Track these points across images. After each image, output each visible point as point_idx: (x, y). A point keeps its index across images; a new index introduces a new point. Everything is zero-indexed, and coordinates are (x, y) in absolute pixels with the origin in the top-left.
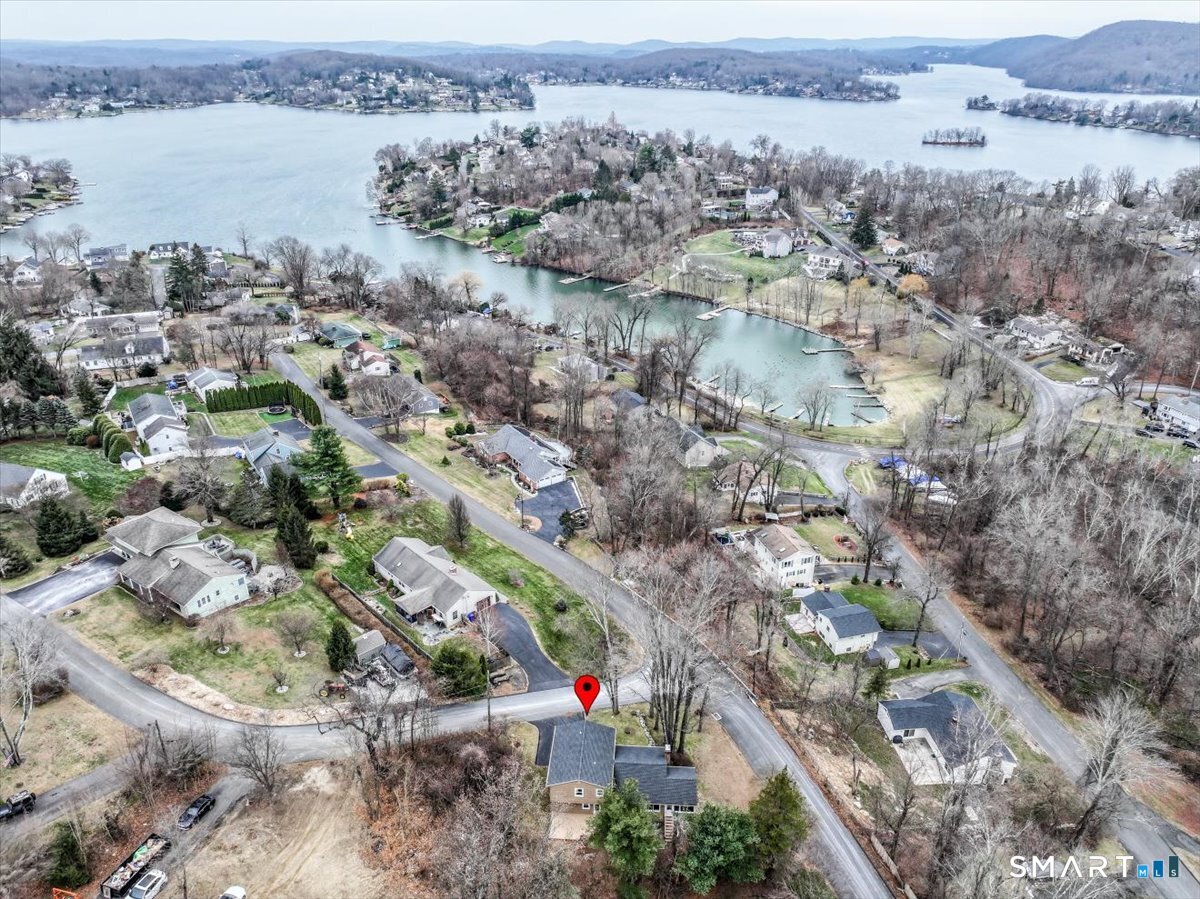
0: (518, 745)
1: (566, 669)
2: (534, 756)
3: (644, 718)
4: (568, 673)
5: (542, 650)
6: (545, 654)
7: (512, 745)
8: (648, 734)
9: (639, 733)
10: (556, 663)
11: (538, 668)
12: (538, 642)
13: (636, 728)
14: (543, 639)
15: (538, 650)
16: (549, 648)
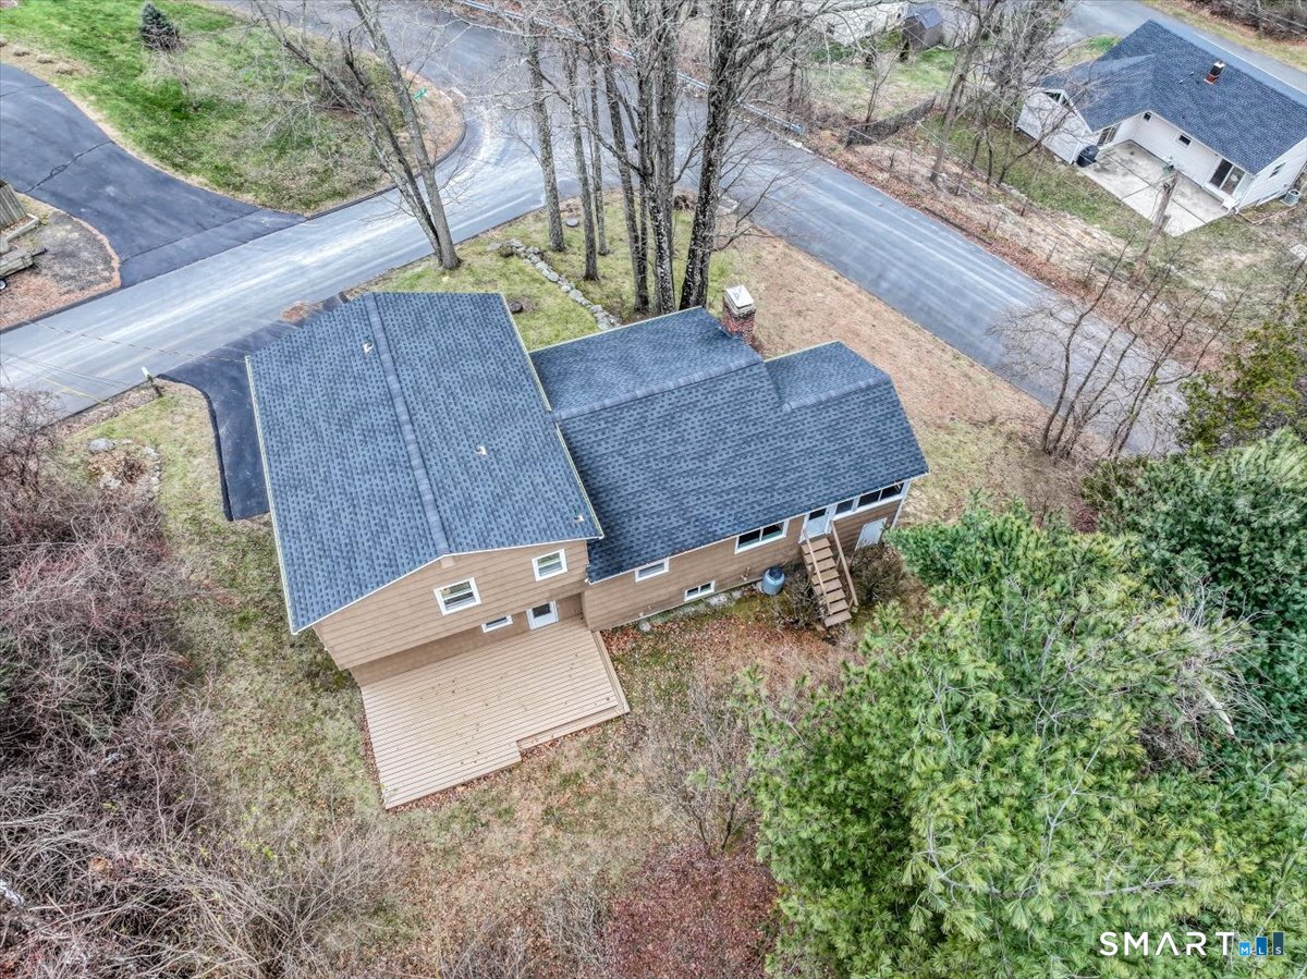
0: (131, 471)
1: (238, 188)
2: (212, 493)
3: (541, 255)
4: (248, 197)
5: (133, 151)
6: (149, 161)
7: (109, 480)
8: (577, 295)
9: (549, 303)
10: (195, 180)
11: (137, 206)
12: (111, 131)
13: (534, 289)
14: (128, 121)
15: (120, 157)
16: (155, 143)
